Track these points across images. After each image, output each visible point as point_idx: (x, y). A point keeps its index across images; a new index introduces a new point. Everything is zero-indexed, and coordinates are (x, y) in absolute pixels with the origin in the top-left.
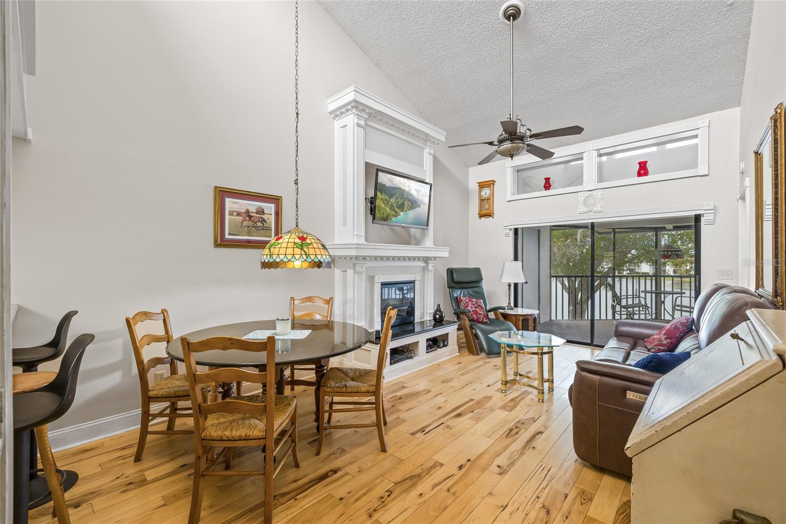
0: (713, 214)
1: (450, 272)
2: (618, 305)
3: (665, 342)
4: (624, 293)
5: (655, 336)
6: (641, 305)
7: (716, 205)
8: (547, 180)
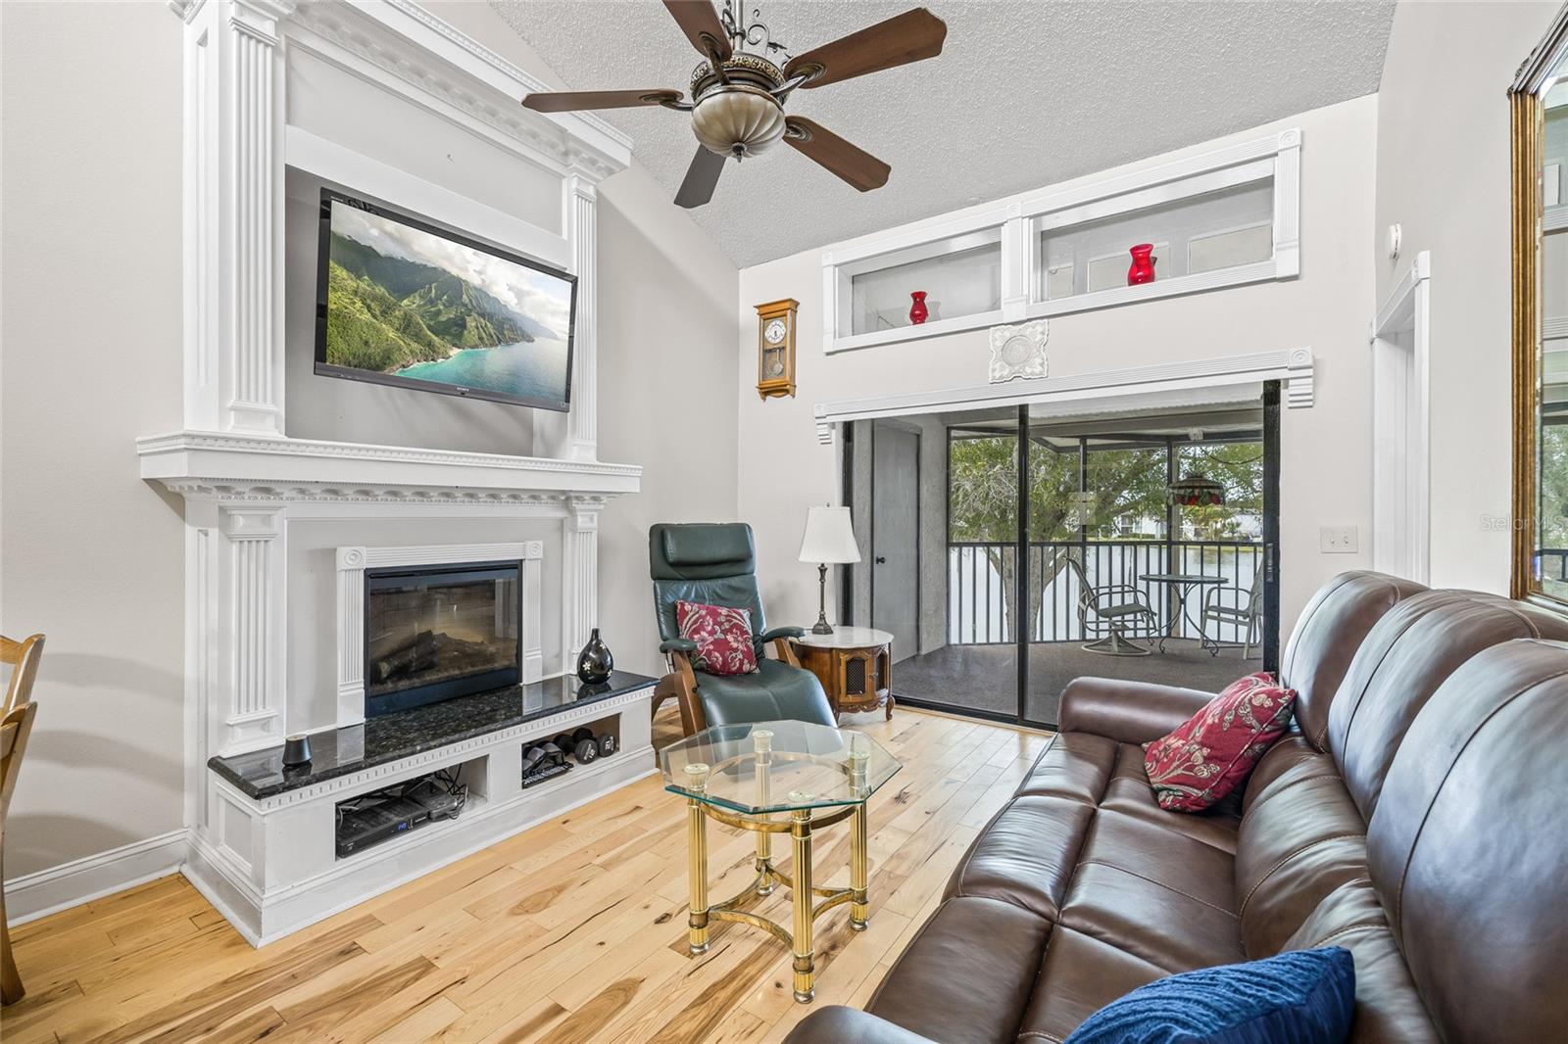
0: (1310, 380)
1: (659, 534)
2: (1092, 608)
3: (1205, 774)
4: (1104, 582)
5: (1175, 742)
6: (1137, 609)
7: (1317, 357)
8: (919, 297)
